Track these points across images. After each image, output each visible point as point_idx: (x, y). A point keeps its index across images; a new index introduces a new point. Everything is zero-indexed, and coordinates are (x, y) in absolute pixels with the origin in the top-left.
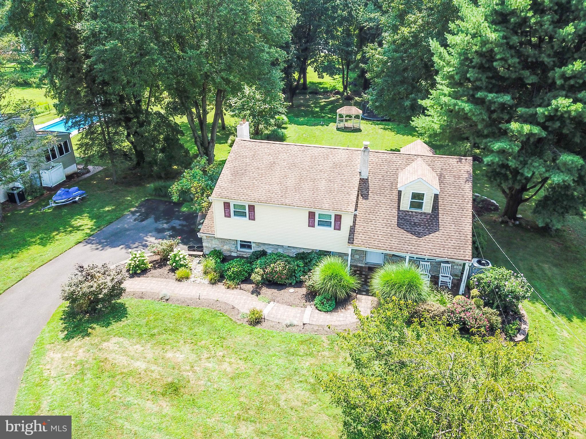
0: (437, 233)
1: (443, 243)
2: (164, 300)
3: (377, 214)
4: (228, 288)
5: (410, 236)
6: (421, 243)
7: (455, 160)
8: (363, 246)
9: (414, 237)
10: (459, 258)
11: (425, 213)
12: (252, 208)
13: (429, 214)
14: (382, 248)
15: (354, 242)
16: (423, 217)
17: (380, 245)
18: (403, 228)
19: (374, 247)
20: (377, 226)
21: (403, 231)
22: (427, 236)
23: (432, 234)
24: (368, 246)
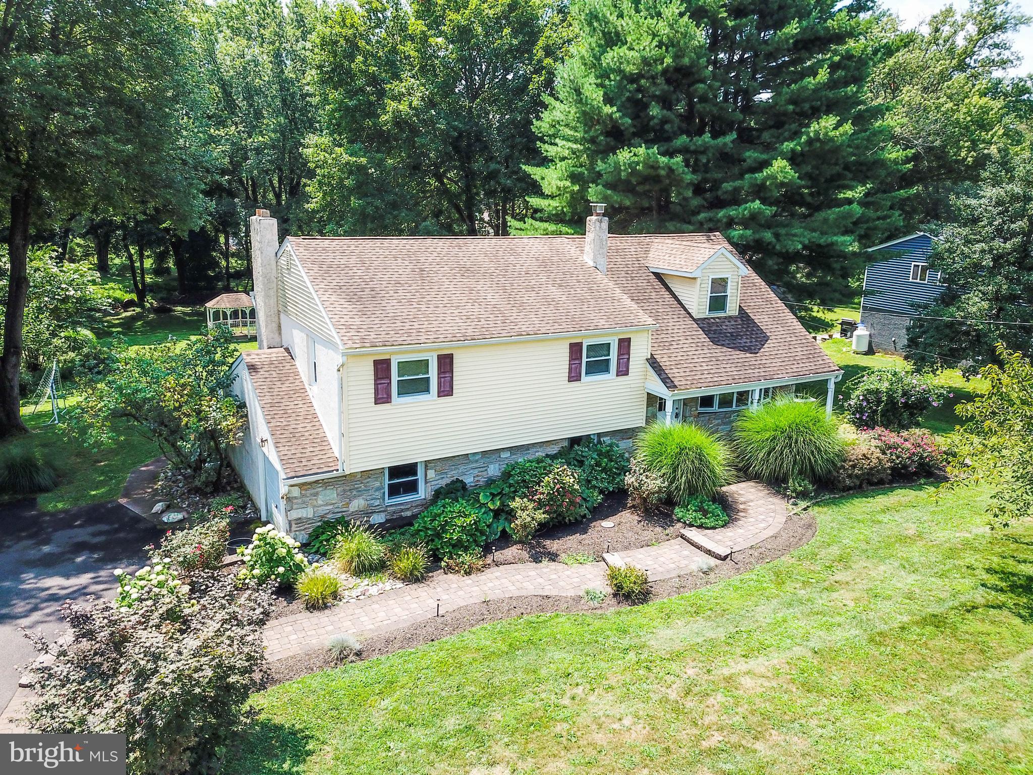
0: (769, 341)
1: (790, 355)
2: (352, 658)
3: (669, 332)
4: (468, 573)
5: (742, 355)
6: (764, 362)
7: (701, 238)
8: (693, 386)
9: (748, 355)
10: (825, 370)
11: (730, 317)
12: (446, 362)
13: (736, 317)
14: (723, 383)
15: (676, 383)
16: (733, 323)
17: (716, 379)
18: (723, 345)
19: (711, 384)
20: (685, 349)
21: (725, 349)
22: (762, 350)
23: (766, 346)
24: (700, 385)
